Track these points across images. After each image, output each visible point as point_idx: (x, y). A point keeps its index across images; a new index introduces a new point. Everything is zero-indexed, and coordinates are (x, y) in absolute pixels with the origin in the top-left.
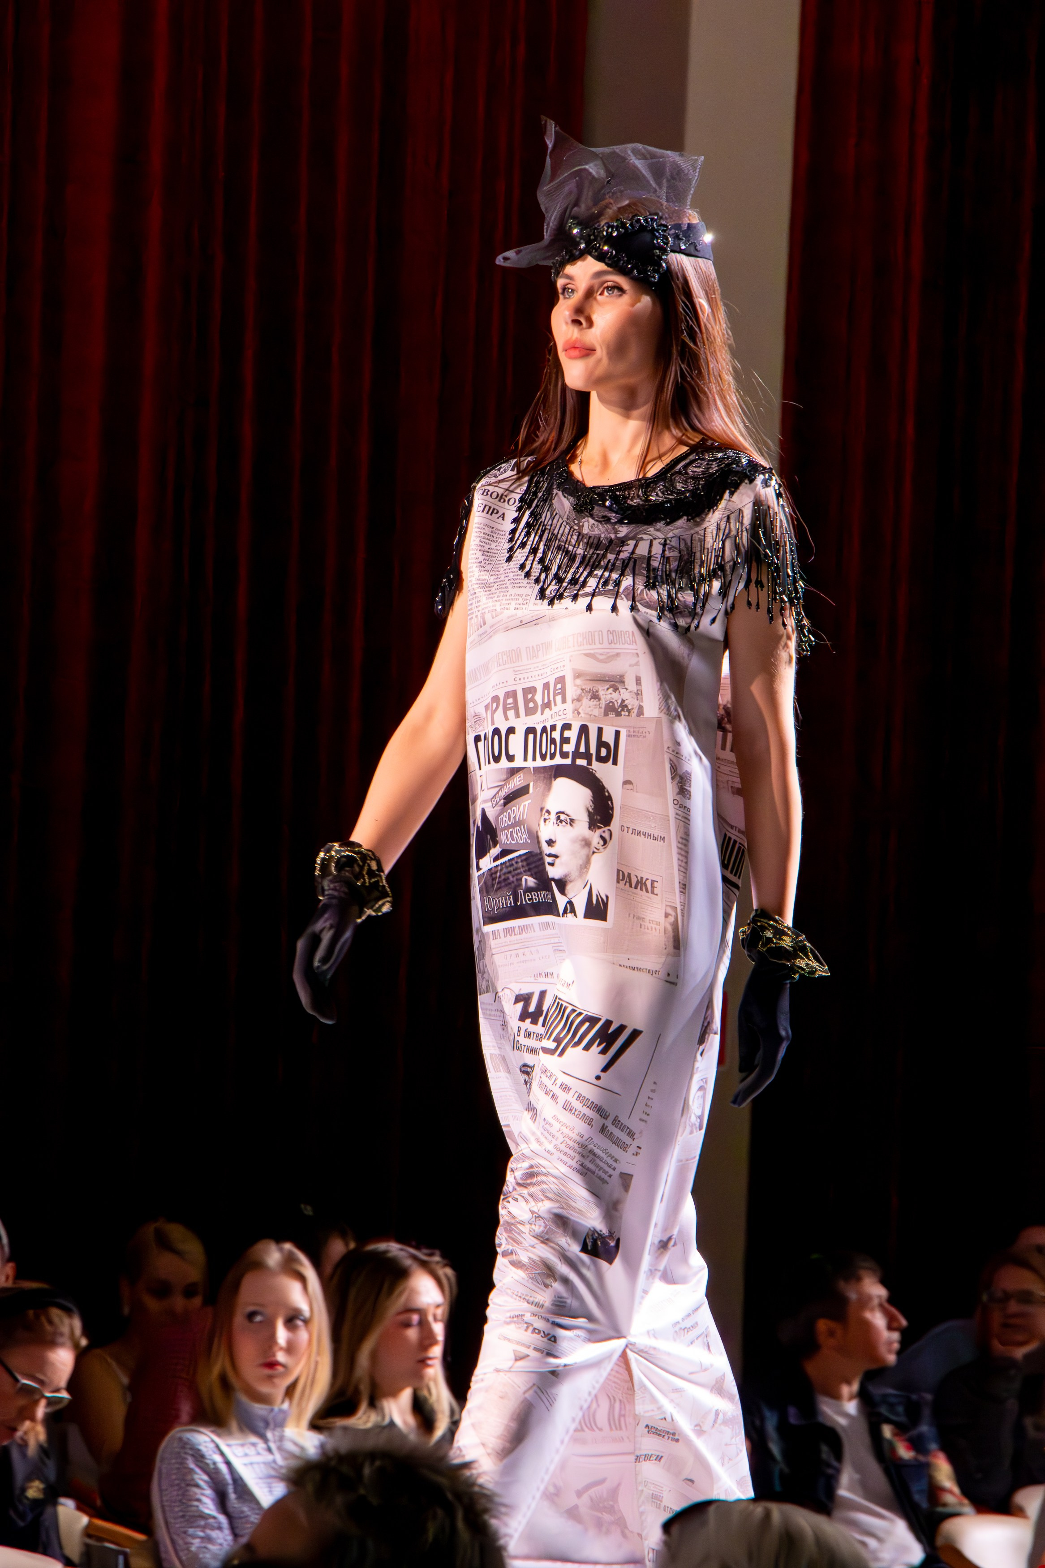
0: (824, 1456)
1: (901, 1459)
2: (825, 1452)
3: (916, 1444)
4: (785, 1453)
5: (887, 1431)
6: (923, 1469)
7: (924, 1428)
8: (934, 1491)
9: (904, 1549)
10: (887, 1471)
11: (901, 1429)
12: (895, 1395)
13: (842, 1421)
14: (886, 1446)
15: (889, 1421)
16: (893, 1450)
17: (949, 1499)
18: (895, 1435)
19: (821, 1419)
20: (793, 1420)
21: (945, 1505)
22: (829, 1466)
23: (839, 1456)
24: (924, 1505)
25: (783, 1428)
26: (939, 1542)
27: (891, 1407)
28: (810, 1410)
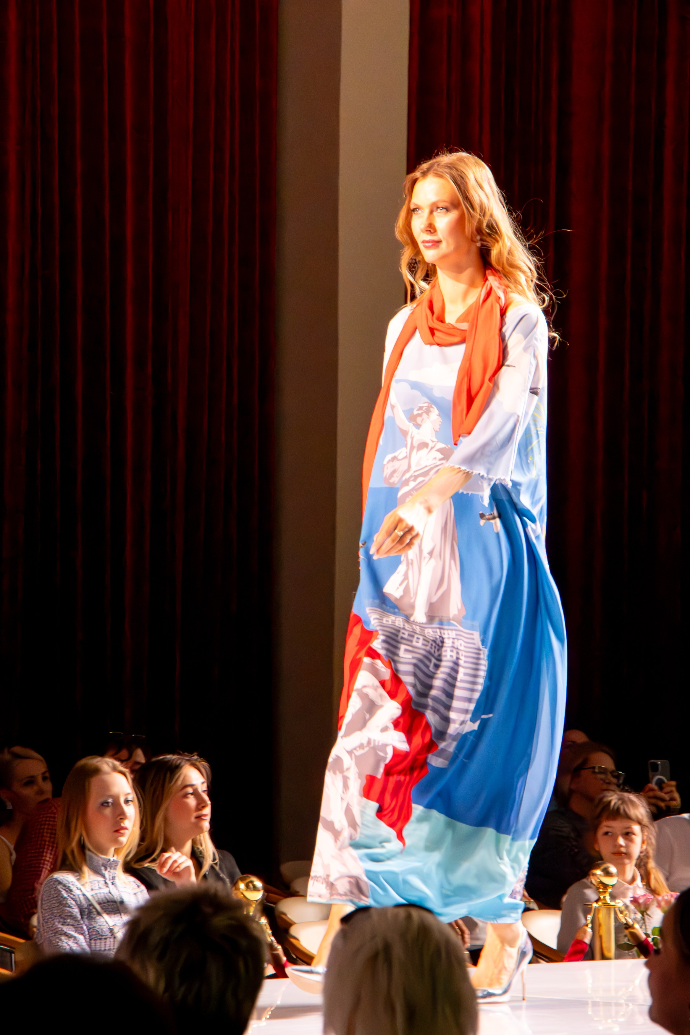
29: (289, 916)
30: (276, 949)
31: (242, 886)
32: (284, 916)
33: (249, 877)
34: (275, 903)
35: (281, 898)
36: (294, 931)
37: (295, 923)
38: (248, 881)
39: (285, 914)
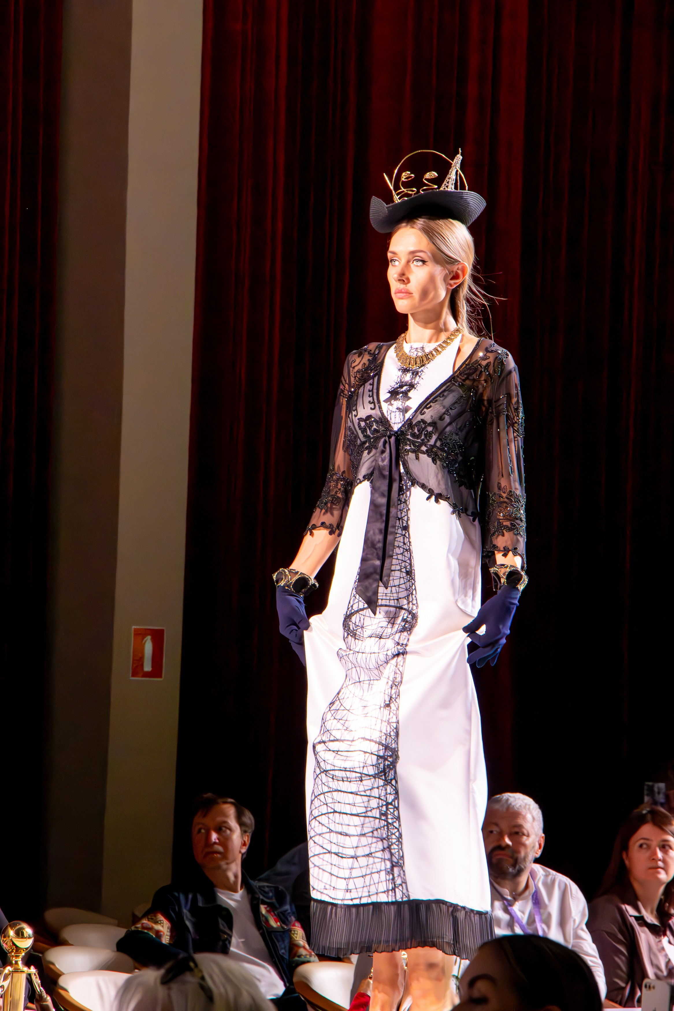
0: (221, 927)
1: (272, 927)
2: (222, 925)
3: (282, 918)
4: (195, 925)
5: (263, 909)
6: (287, 933)
7: (287, 907)
8: (293, 947)
9: (273, 985)
10: (263, 935)
11: (272, 908)
12: (268, 886)
13: (232, 903)
14: (263, 919)
15: (264, 903)
16: (267, 921)
17: (302, 952)
18: (268, 911)
19: (219, 903)
20: (200, 904)
21: (300, 956)
22: (225, 933)
23: (231, 928)
24: (286, 957)
25: (194, 910)
26: (295, 979)
27: (265, 893)
28: (212, 897)
29: (57, 966)
30: (45, 1000)
31: (11, 933)
32: (52, 966)
33: (20, 924)
34: (42, 953)
35: (49, 947)
36: (62, 982)
37: (64, 974)
38: (17, 927)
39: (53, 964)
